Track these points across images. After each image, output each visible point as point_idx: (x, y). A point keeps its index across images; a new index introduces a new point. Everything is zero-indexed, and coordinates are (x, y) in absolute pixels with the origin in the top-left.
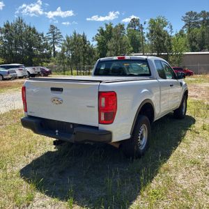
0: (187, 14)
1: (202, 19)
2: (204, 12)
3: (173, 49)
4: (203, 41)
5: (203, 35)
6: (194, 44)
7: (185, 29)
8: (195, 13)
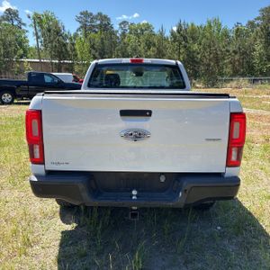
0: (81, 14)
1: (98, 22)
2: (100, 14)
3: (79, 56)
4: (103, 50)
5: (103, 43)
6: (93, 51)
7: (79, 33)
8: (91, 14)
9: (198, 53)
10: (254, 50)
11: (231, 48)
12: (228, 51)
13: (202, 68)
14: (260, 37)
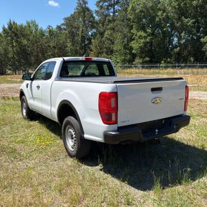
9: (28, 47)
10: (67, 47)
11: (52, 45)
12: (49, 46)
13: (33, 58)
14: (69, 38)
